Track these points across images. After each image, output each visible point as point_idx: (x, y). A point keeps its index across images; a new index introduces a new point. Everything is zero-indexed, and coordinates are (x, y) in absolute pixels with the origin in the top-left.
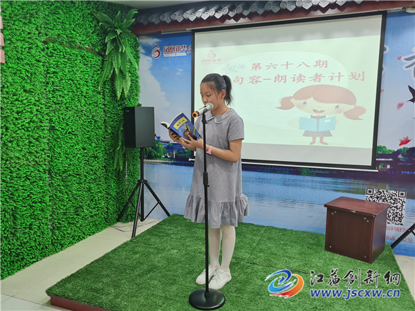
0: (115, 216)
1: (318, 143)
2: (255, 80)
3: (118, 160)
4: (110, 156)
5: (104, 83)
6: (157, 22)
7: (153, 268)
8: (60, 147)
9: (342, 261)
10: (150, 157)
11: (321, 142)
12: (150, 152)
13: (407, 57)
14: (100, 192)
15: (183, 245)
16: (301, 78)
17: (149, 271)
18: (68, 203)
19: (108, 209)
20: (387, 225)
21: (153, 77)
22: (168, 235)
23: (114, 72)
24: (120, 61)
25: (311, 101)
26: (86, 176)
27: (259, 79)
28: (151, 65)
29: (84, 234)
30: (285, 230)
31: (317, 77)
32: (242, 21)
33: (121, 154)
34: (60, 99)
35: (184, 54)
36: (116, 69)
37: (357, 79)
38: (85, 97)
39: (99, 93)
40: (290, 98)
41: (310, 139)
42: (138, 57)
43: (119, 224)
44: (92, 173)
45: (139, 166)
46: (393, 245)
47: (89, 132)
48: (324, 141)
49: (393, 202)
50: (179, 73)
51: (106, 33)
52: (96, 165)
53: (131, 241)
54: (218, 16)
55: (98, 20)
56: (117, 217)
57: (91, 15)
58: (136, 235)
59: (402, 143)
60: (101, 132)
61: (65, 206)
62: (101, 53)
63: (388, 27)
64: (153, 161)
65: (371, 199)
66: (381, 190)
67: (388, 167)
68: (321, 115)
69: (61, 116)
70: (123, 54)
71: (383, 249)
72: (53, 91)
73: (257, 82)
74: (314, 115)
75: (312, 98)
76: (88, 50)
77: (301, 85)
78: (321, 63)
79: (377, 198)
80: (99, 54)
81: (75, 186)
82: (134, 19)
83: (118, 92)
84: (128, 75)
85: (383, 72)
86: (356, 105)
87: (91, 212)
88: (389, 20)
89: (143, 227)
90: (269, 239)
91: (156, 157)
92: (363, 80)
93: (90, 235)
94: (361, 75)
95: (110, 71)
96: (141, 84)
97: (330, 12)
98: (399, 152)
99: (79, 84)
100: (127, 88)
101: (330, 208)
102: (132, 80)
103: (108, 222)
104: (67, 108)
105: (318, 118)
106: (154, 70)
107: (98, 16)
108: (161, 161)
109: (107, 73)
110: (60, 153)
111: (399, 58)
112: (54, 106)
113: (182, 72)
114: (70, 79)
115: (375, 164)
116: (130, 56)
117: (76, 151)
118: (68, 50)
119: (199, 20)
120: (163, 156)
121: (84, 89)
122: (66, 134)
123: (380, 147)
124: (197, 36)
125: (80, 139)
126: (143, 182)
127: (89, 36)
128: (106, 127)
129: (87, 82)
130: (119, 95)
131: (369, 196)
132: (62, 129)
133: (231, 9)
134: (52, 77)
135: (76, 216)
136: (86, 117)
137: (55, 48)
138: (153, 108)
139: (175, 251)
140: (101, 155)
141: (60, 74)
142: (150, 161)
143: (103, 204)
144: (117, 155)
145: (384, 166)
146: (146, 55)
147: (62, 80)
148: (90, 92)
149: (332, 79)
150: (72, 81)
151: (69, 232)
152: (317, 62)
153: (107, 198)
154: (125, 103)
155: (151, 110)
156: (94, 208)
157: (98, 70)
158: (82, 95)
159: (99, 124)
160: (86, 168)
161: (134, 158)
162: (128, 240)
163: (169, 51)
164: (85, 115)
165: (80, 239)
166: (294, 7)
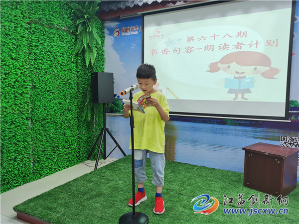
1: (240, 99)
2: (189, 50)
3: (87, 113)
4: (81, 109)
5: (77, 55)
6: (116, 9)
7: (100, 195)
8: (39, 101)
10: (112, 111)
11: (243, 97)
12: (112, 107)
14: (74, 137)
16: (225, 46)
17: (96, 196)
18: (46, 143)
19: (79, 149)
21: (114, 51)
23: (84, 47)
24: (88, 37)
25: (234, 65)
26: (61, 124)
27: (193, 49)
28: (113, 42)
29: (59, 167)
30: (214, 169)
31: (239, 45)
32: (178, 4)
33: (90, 107)
34: (40, 65)
35: (137, 33)
36: (85, 45)
37: (272, 46)
38: (61, 65)
39: (73, 62)
40: (217, 63)
41: (233, 96)
43: (88, 161)
44: (66, 121)
45: (102, 119)
47: (64, 91)
48: (245, 97)
50: (133, 48)
52: (69, 116)
54: (159, 1)
55: (72, 9)
56: (87, 156)
60: (74, 92)
61: (43, 145)
64: (114, 114)
65: (285, 145)
66: (294, 138)
68: (242, 75)
69: (41, 78)
70: (91, 33)
72: (35, 59)
73: (191, 51)
74: (236, 76)
75: (235, 62)
76: (63, 31)
77: (226, 52)
78: (242, 34)
79: (291, 144)
80: (73, 34)
81: (53, 131)
82: (98, 7)
83: (87, 62)
84: (94, 49)
86: (272, 66)
87: (65, 151)
91: (117, 111)
92: (277, 46)
93: (64, 168)
94: (275, 42)
95: (81, 46)
96: (106, 56)
99: (56, 55)
100: (93, 59)
101: (247, 151)
102: (98, 54)
103: (79, 159)
104: (46, 72)
105: (240, 78)
106: (115, 46)
107: (72, 5)
108: (120, 114)
109: (78, 48)
110: (40, 106)
112: (35, 71)
113: (135, 46)
114: (49, 51)
115: (288, 115)
116: (96, 36)
117: (53, 105)
118: (47, 30)
119: (146, 5)
121: (61, 59)
122: (45, 91)
123: (292, 102)
124: (146, 18)
125: (56, 96)
126: (105, 130)
127: (65, 20)
128: (78, 88)
129: (63, 54)
130: (87, 64)
131: (283, 142)
132: (42, 88)
134: (34, 49)
135: (52, 154)
136: (62, 80)
137: (37, 28)
138: (113, 73)
139: (121, 182)
140: (74, 109)
141: (41, 47)
142: (112, 114)
143: (75, 145)
145: (296, 117)
146: (109, 35)
147: (41, 51)
148: (65, 62)
149: (251, 46)
150: (51, 52)
151: (47, 165)
152: (238, 33)
153: (79, 141)
154: (93, 70)
155: (111, 75)
156: (68, 148)
157: (72, 46)
158: (59, 64)
159: (73, 86)
160: (61, 118)
161: (100, 112)
162: (89, 172)
163: (125, 31)
164: (61, 79)
165: (55, 171)
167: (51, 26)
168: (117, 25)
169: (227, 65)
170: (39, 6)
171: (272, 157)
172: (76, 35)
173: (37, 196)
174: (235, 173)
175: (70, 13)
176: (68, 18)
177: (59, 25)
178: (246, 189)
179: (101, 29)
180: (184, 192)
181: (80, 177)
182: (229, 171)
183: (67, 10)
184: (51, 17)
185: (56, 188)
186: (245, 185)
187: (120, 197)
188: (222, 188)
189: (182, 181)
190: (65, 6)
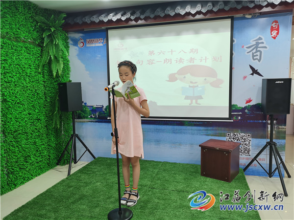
0: (55, 161)
1: (194, 104)
2: (151, 62)
3: (56, 121)
4: (50, 118)
5: (43, 66)
6: (81, 23)
7: (82, 197)
8: (11, 114)
9: (212, 182)
10: (80, 117)
11: (196, 103)
12: (80, 114)
13: (248, 46)
14: (43, 145)
15: (104, 179)
16: (181, 60)
17: (80, 199)
18: (19, 154)
19: (49, 156)
20: (240, 156)
21: (79, 61)
22: (94, 172)
23: (50, 58)
24: (54, 50)
25: (188, 76)
26: (32, 134)
27: (154, 62)
28: (77, 52)
29: (32, 175)
30: (175, 163)
31: (192, 60)
32: (140, 22)
33: (58, 116)
34: (10, 79)
35: (101, 45)
36: (52, 57)
37: (217, 61)
38: (29, 76)
39: (40, 73)
40: (175, 74)
41: (189, 101)
42: (68, 47)
43: (58, 167)
44: (36, 131)
45: (72, 125)
46: (245, 169)
47: (33, 101)
48: (198, 102)
49: (243, 141)
50: (98, 58)
51: (43, 30)
52: (39, 125)
53: (67, 178)
54: (123, 19)
55: (37, 21)
56: (57, 162)
57: (32, 18)
58: (71, 174)
59: (247, 102)
60: (42, 101)
61: (16, 156)
62: (40, 45)
63: (234, 26)
64: (82, 120)
65: (229, 140)
66: (236, 134)
67: (239, 118)
68: (195, 85)
69: (11, 91)
70: (57, 46)
71: (238, 172)
72: (4, 73)
73: (152, 63)
74: (190, 85)
75: (189, 74)
76: (30, 43)
77: (182, 65)
78: (194, 50)
79: (234, 138)
80: (39, 45)
81: (24, 141)
82: (64, 21)
83: (54, 72)
84: (61, 60)
85: (233, 56)
86: (218, 78)
87: (37, 160)
88: (235, 22)
89: (76, 168)
90: (164, 170)
91: (84, 117)
92: (221, 61)
93: (36, 176)
94: (220, 59)
95: (47, 57)
96: (71, 66)
97: (198, 17)
98: (245, 108)
99: (24, 67)
100: (60, 69)
101: (203, 148)
102: (64, 63)
103: (50, 166)
104: (16, 85)
105: (194, 87)
106: (80, 56)
107: (37, 18)
108: (88, 120)
109: (45, 59)
110: (11, 118)
111: (243, 47)
112: (5, 84)
113: (100, 57)
114: (17, 64)
115: (231, 116)
116: (62, 47)
117: (23, 116)
118: (15, 43)
119: (110, 21)
120: (89, 117)
121: (28, 71)
122: (15, 104)
123: (234, 105)
124: (110, 32)
125: (26, 107)
126: (75, 136)
127: (31, 33)
128: (46, 97)
129: (30, 66)
130: (55, 74)
131: (228, 138)
132: (12, 100)
133: (132, 14)
134: (3, 64)
135: (25, 163)
136: (30, 91)
137: (5, 42)
138: (80, 83)
139: (99, 184)
140: (43, 118)
141: (10, 61)
142: (80, 120)
143: (46, 153)
144: (55, 117)
145: (236, 117)
146: (74, 45)
147: (11, 65)
148: (33, 73)
149: (201, 61)
150: (19, 65)
151: (21, 175)
152: (191, 50)
153: (49, 148)
154: (59, 80)
155: (79, 85)
156: (39, 156)
157: (39, 57)
158: (27, 76)
159: (41, 96)
160: (31, 128)
161: (67, 118)
162: (65, 178)
163: (91, 42)
164: (29, 89)
165: (29, 179)
166: (174, 13)
167: (17, 39)
168: (81, 36)
169: (184, 76)
170: (6, 20)
171: (221, 151)
172: (42, 47)
173: (23, 206)
174: (193, 166)
175: (35, 26)
176: (33, 31)
177: (26, 38)
178: (203, 178)
179: (66, 40)
180: (155, 186)
181: (58, 183)
182: (188, 164)
183: (32, 23)
184: (18, 30)
185: (38, 196)
186: (202, 175)
187: (102, 197)
188: (185, 179)
189: (152, 176)
190: (30, 18)
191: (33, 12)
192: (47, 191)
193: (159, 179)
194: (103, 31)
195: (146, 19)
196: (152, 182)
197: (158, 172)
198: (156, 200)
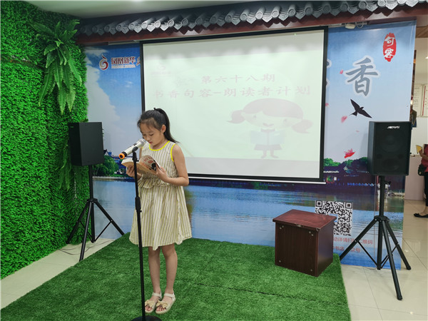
0: (64, 238)
2: (205, 93)
3: (64, 181)
4: (55, 174)
5: (46, 97)
6: (102, 33)
10: (101, 173)
11: (272, 155)
12: (101, 169)
13: (349, 71)
14: (45, 214)
15: (131, 268)
16: (250, 91)
17: (89, 299)
19: (54, 231)
21: (101, 90)
22: (117, 257)
23: (56, 85)
24: (62, 74)
25: (260, 115)
26: (26, 198)
27: (210, 93)
28: (99, 77)
30: (240, 245)
31: (266, 91)
32: (189, 33)
33: (68, 171)
35: (133, 66)
36: (58, 84)
37: (303, 93)
38: (23, 113)
39: (40, 108)
40: (241, 111)
41: (261, 153)
42: (85, 69)
44: (33, 194)
45: (88, 184)
46: (342, 256)
47: (28, 150)
48: (274, 154)
49: (341, 213)
50: (128, 86)
51: (45, 44)
52: (38, 185)
53: (75, 266)
54: (164, 28)
55: (35, 31)
56: (67, 239)
57: (27, 25)
58: (84, 258)
59: (348, 155)
60: (43, 150)
62: (40, 66)
63: (330, 41)
64: (105, 177)
65: (320, 211)
66: (329, 202)
67: (335, 179)
68: (271, 128)
70: (66, 68)
71: (331, 260)
73: (207, 95)
74: (264, 129)
75: (262, 112)
76: (24, 63)
77: (250, 99)
78: (269, 77)
81: (14, 210)
82: (76, 30)
83: (61, 107)
84: (72, 89)
85: (327, 86)
87: (34, 236)
88: (331, 35)
89: (92, 249)
91: (108, 174)
92: (309, 94)
93: (34, 261)
94: (307, 89)
95: (52, 85)
96: (89, 96)
97: (275, 26)
98: (344, 164)
99: (15, 100)
100: (71, 103)
101: (279, 223)
102: (77, 94)
103: (56, 245)
105: (268, 131)
106: (102, 82)
107: (35, 26)
108: (113, 178)
109: (48, 87)
111: (341, 73)
113: (132, 84)
115: (322, 176)
116: (73, 69)
117: (12, 173)
119: (145, 32)
120: (116, 173)
121: (22, 105)
123: (327, 160)
124: (146, 48)
125: (17, 158)
126: (92, 202)
127: (26, 49)
128: (49, 144)
129: (24, 97)
130: (62, 109)
131: (318, 208)
133: (177, 22)
135: (15, 242)
136: (24, 135)
138: (101, 123)
139: (122, 275)
140: (45, 174)
142: (102, 177)
143: (49, 226)
144: (62, 174)
145: (331, 178)
146: (93, 66)
148: (29, 108)
149: (279, 93)
150: (6, 97)
152: (265, 76)
153: (53, 219)
154: (70, 118)
155: (98, 126)
156: (38, 231)
157: (38, 84)
158: (19, 112)
159: (41, 142)
160: (26, 190)
161: (82, 175)
162: (73, 265)
163: (117, 62)
164: (23, 133)
165: (21, 266)
166: (238, 21)
167: (4, 58)
168: (104, 53)
169: (253, 115)
171: (305, 230)
172: (43, 69)
175: (33, 37)
176: (29, 45)
177: (17, 55)
179: (81, 59)
180: (205, 281)
183: (28, 33)
184: (4, 44)
186: (277, 264)
187: (122, 297)
190: (25, 27)
191: (28, 17)
192: (42, 286)
193: (212, 269)
194: (134, 45)
195: (198, 29)
196: (201, 274)
197: (212, 258)
198: (202, 304)
